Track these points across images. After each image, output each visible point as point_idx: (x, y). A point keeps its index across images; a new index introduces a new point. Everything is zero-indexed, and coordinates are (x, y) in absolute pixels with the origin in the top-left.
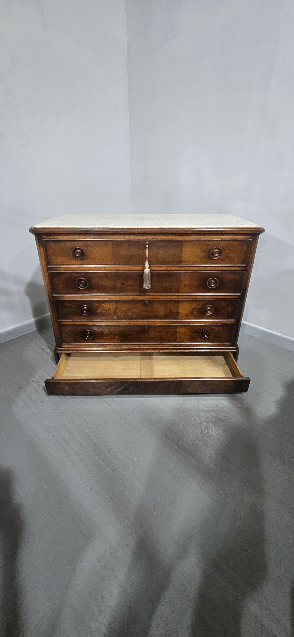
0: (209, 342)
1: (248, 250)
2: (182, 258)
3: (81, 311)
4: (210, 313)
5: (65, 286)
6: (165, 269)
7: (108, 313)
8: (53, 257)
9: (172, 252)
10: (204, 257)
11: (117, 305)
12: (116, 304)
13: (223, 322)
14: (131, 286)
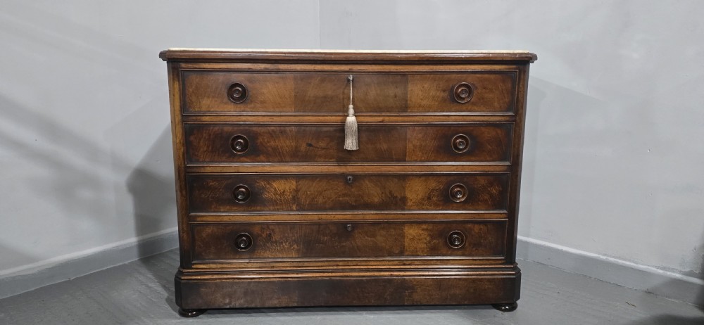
0: (463, 255)
1: (513, 88)
2: (409, 102)
3: (234, 194)
4: (460, 198)
5: (210, 148)
6: (381, 119)
7: (282, 198)
8: (194, 99)
9: (391, 91)
10: (444, 100)
11: (299, 184)
12: (296, 181)
13: (485, 216)
14: (324, 149)
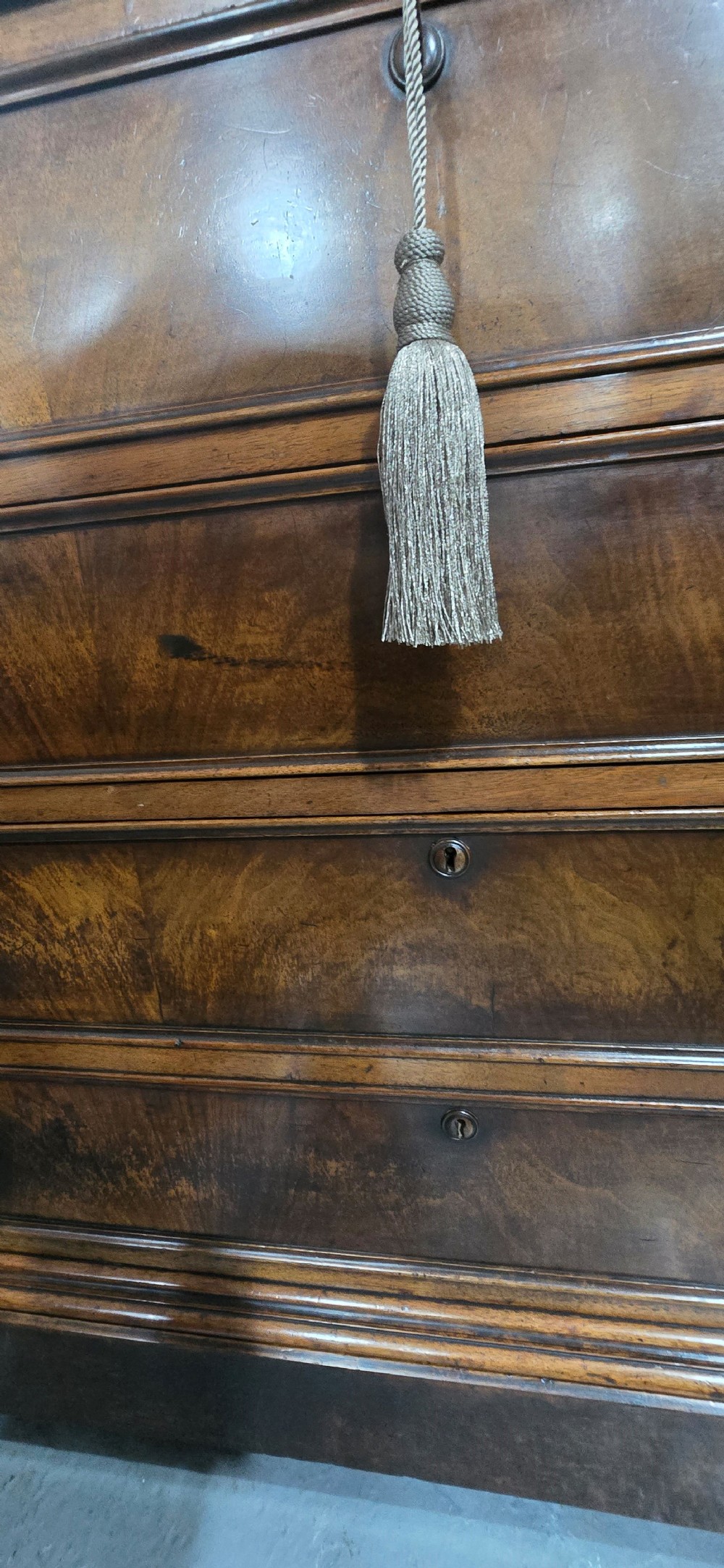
7: (83, 961)
11: (157, 889)
12: (137, 870)
14: (271, 665)
